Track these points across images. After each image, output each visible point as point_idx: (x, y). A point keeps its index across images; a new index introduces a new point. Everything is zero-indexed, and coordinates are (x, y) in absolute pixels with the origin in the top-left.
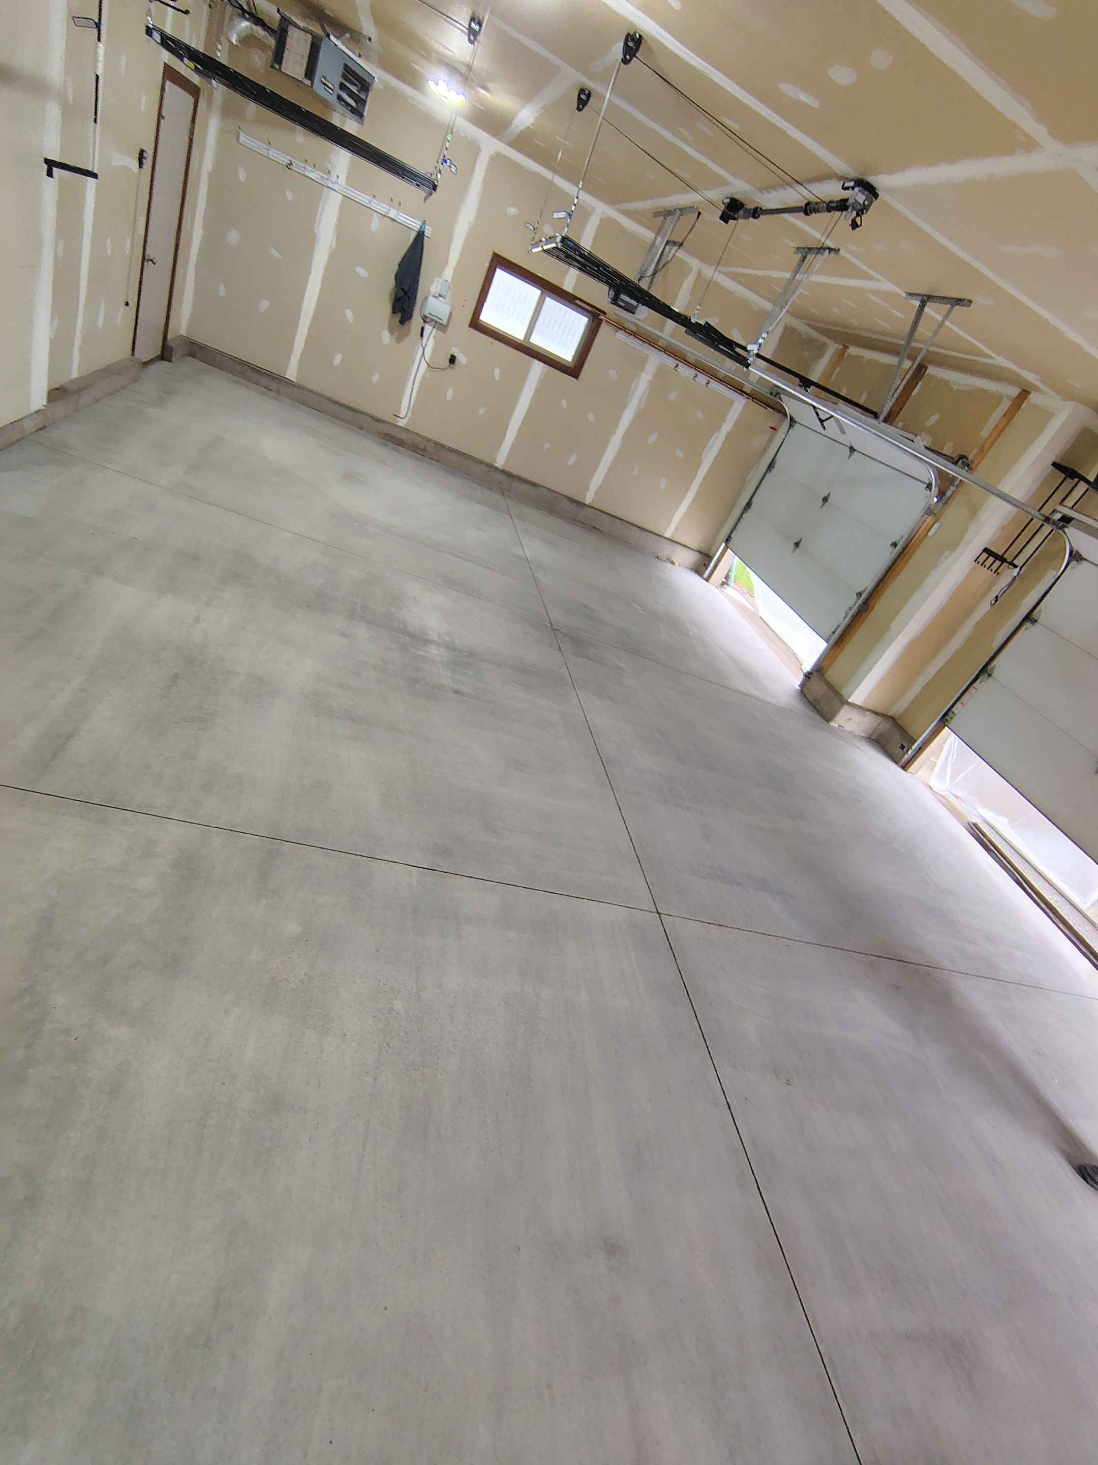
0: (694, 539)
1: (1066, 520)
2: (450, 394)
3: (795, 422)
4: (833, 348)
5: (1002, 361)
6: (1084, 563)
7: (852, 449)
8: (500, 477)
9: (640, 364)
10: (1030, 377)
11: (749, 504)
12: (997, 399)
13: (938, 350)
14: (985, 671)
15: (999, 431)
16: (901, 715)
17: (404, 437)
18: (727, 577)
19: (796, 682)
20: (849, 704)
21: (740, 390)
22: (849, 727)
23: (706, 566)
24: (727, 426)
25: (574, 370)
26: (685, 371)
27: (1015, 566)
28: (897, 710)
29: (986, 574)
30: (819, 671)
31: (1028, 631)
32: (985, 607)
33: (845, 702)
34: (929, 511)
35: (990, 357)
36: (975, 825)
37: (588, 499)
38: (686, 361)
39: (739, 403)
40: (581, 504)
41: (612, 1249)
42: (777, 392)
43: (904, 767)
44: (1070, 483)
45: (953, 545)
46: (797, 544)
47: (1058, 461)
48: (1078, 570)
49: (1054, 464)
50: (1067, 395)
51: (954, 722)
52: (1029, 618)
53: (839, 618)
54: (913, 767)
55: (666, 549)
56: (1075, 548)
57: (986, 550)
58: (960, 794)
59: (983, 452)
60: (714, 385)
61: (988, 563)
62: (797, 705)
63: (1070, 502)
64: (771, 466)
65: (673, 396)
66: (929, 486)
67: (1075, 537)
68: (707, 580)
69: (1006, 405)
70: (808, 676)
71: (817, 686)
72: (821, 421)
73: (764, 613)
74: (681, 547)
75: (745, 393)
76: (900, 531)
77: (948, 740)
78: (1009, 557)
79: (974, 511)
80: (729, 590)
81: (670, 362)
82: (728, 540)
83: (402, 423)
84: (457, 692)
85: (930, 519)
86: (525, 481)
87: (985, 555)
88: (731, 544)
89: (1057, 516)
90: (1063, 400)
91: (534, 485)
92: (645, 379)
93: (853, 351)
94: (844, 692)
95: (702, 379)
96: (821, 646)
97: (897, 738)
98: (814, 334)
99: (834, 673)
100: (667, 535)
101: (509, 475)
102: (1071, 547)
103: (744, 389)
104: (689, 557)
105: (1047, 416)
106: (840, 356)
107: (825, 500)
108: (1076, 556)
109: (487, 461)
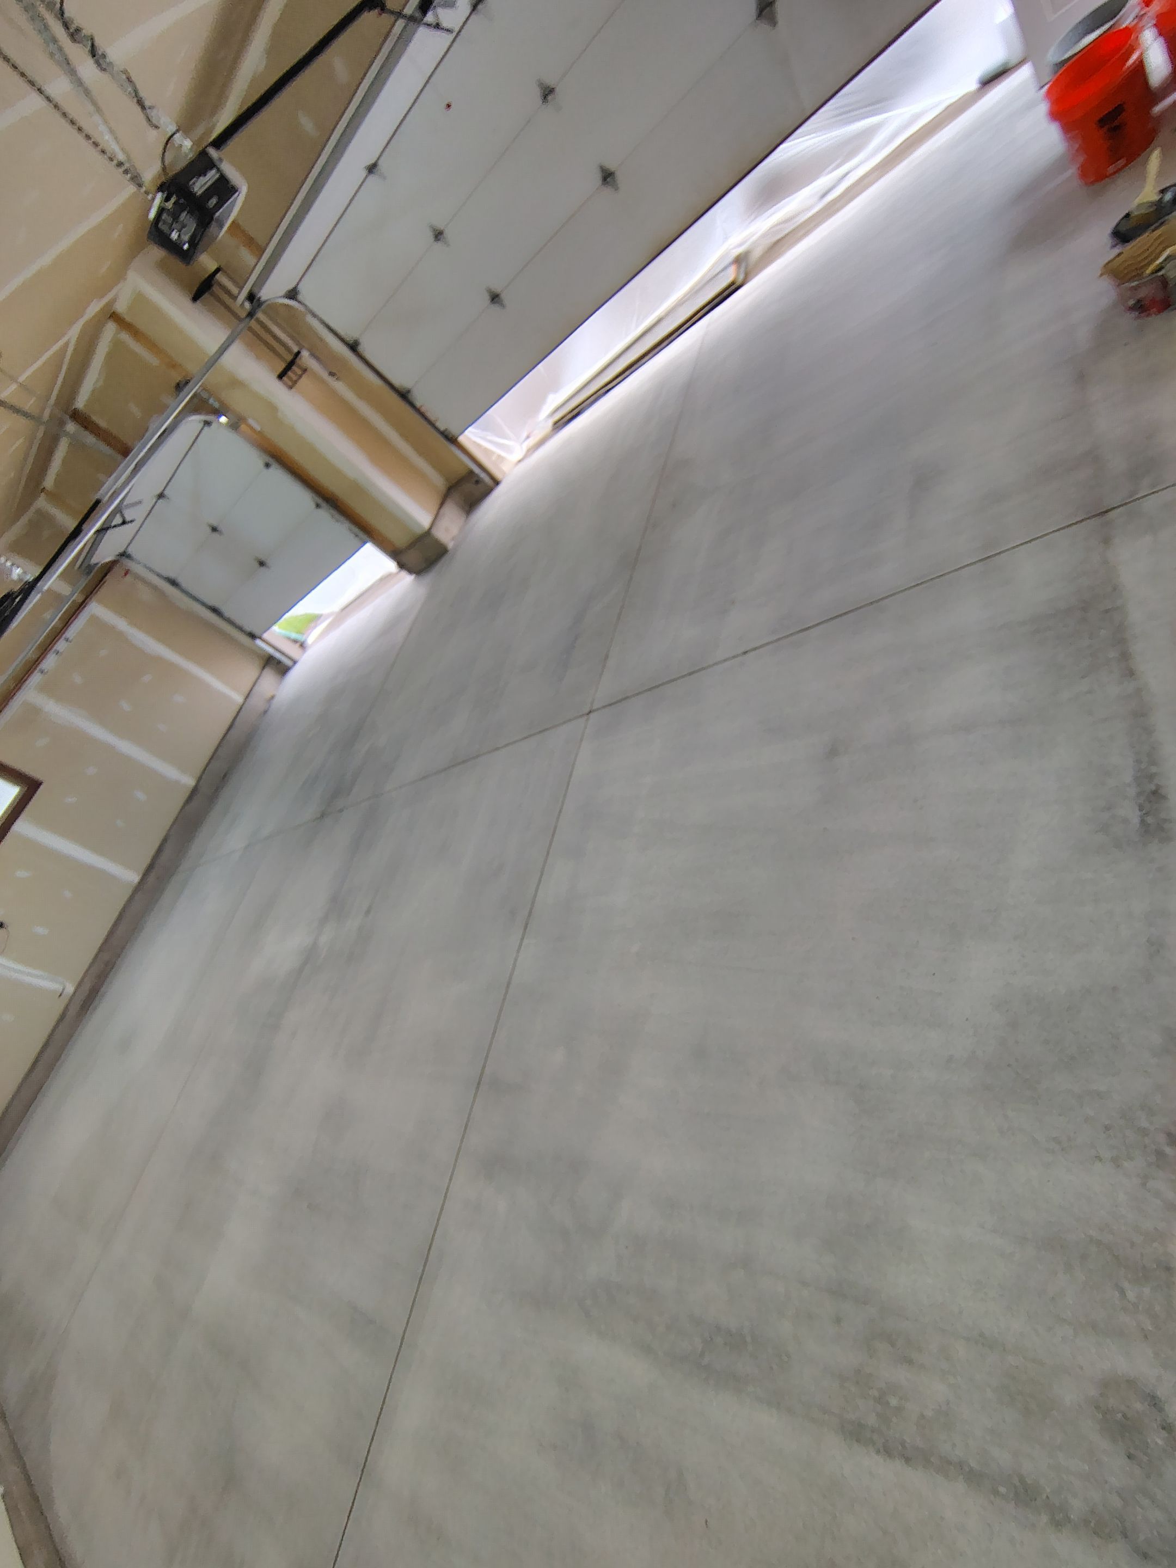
0: (248, 671)
1: (251, 297)
2: (41, 930)
3: (125, 552)
4: (41, 502)
5: (74, 333)
6: (300, 287)
7: (161, 496)
8: (152, 878)
9: (33, 712)
10: (94, 308)
11: (215, 610)
12: (117, 345)
13: (55, 393)
14: (404, 395)
15: (152, 346)
16: (447, 480)
17: (87, 986)
18: (295, 641)
19: (407, 579)
20: (430, 529)
21: (78, 608)
22: (454, 530)
23: (279, 662)
24: (122, 624)
25: (30, 786)
26: (50, 662)
27: (299, 353)
28: (440, 483)
29: (304, 381)
30: (395, 553)
31: (365, 348)
32: (339, 387)
33: (428, 533)
34: (234, 425)
35: (67, 345)
36: (556, 423)
37: (190, 782)
38: (37, 661)
39: (95, 608)
40: (195, 791)
41: (833, 752)
42: (87, 568)
43: (497, 483)
44: (215, 288)
45: (272, 408)
46: (262, 564)
47: (191, 296)
48: (306, 293)
49: (195, 298)
50: (119, 275)
51: (453, 430)
52: (353, 347)
53: (341, 530)
54: (498, 475)
55: (257, 702)
56: (283, 292)
57: (280, 377)
58: (525, 435)
59: (173, 365)
60: (71, 632)
61: (294, 378)
62: (429, 578)
63: (235, 290)
64: (173, 583)
65: (78, 679)
66: (207, 423)
67: (272, 291)
68: (295, 662)
69: (125, 337)
70: (401, 566)
71: (412, 557)
72: (124, 523)
73: (336, 607)
74: (256, 688)
75: (84, 602)
76: (255, 459)
77: (472, 437)
78: (289, 358)
79: (236, 383)
80: (310, 640)
81: (36, 679)
82: (253, 636)
83: (70, 989)
84: (368, 912)
85: (243, 427)
86: (159, 851)
87: (285, 378)
88: (256, 631)
89: (247, 305)
90: (125, 279)
91: (165, 840)
92: (54, 709)
93: (49, 482)
94: (419, 531)
95: (61, 645)
96: (369, 549)
97: (468, 487)
98: (24, 520)
99: (400, 540)
100: (239, 699)
101: (150, 868)
102: (281, 297)
103: (80, 601)
104: (268, 680)
105: (140, 299)
106: (54, 497)
107: (214, 529)
108: (293, 294)
109: (130, 892)
